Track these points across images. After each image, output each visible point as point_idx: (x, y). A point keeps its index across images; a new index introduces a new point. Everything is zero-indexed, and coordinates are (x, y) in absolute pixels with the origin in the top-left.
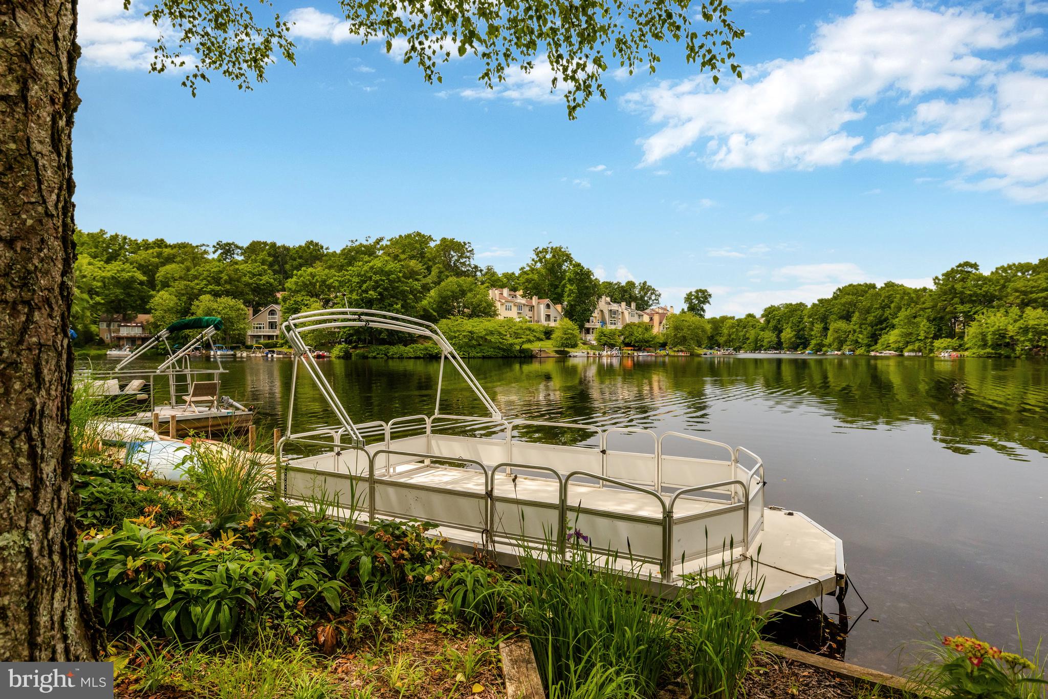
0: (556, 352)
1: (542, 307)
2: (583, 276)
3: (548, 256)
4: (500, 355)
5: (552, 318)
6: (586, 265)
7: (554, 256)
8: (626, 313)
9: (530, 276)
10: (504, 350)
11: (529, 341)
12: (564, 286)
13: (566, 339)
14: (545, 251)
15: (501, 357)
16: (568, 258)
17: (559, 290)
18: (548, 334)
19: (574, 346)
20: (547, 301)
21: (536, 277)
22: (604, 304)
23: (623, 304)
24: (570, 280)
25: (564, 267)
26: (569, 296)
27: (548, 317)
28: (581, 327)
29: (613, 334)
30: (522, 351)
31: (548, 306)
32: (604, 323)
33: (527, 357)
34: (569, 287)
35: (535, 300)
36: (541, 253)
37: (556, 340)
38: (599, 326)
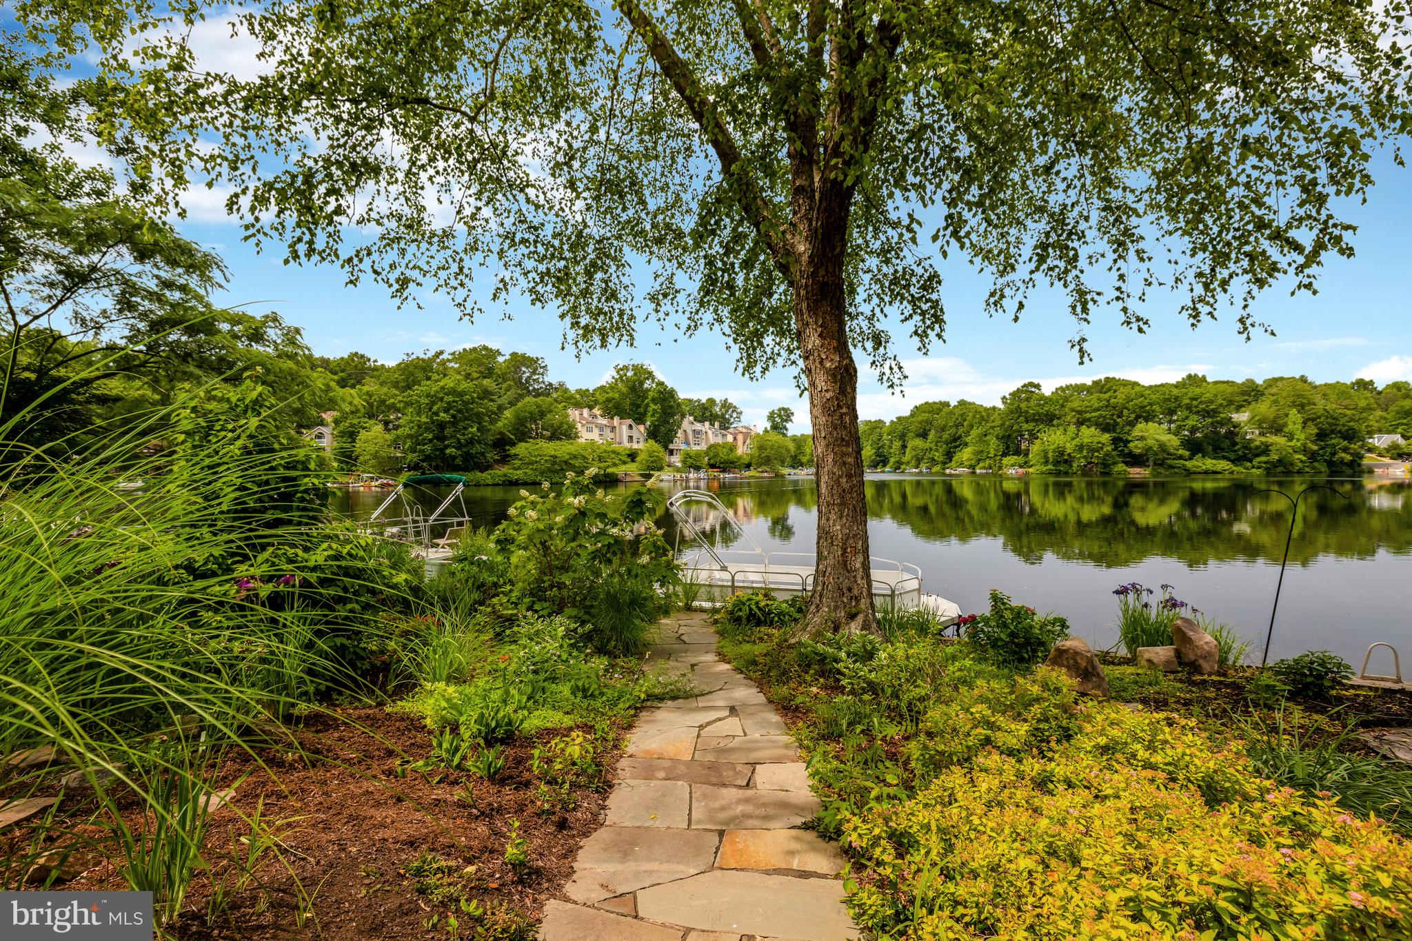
0: (641, 475)
1: (625, 428)
2: (666, 396)
3: (630, 374)
5: (635, 440)
6: (670, 384)
7: (635, 374)
8: (710, 433)
9: (611, 395)
11: (615, 465)
12: (647, 405)
13: (651, 461)
14: (626, 368)
16: (650, 375)
17: (641, 410)
18: (632, 456)
19: (660, 469)
20: (630, 421)
21: (617, 395)
22: (688, 424)
23: (707, 424)
24: (653, 400)
25: (646, 386)
26: (653, 415)
27: (631, 438)
28: (666, 447)
29: (698, 455)
30: (608, 475)
31: (630, 427)
32: (687, 443)
33: (612, 481)
34: (653, 406)
35: (616, 419)
36: (621, 370)
37: (641, 463)
38: (683, 447)
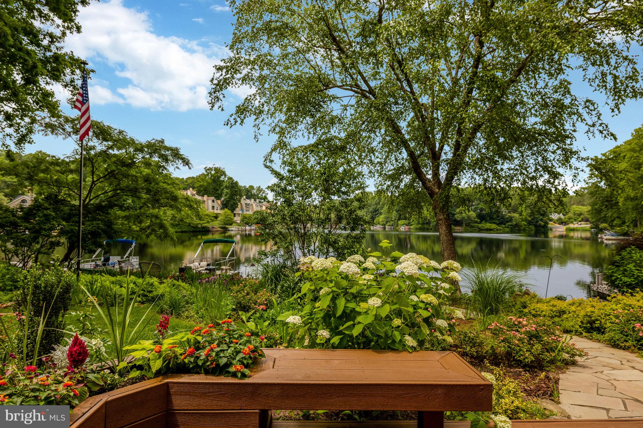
0: (220, 227)
1: (210, 202)
2: (233, 185)
3: (213, 172)
4: (191, 230)
5: (215, 208)
6: (235, 180)
7: (216, 173)
8: (254, 205)
9: (202, 183)
10: (193, 227)
11: (208, 222)
12: (223, 190)
13: (227, 221)
14: (210, 169)
15: (192, 232)
16: (224, 173)
17: (219, 192)
18: (216, 217)
19: (231, 224)
20: (213, 198)
21: (205, 184)
22: (244, 201)
23: (252, 200)
24: (226, 187)
25: (221, 179)
26: (226, 195)
27: (213, 207)
28: (232, 212)
29: (250, 217)
30: (203, 228)
31: (213, 201)
32: (242, 210)
33: (206, 231)
34: (226, 190)
35: (206, 197)
36: (208, 170)
37: (220, 221)
38: (240, 212)
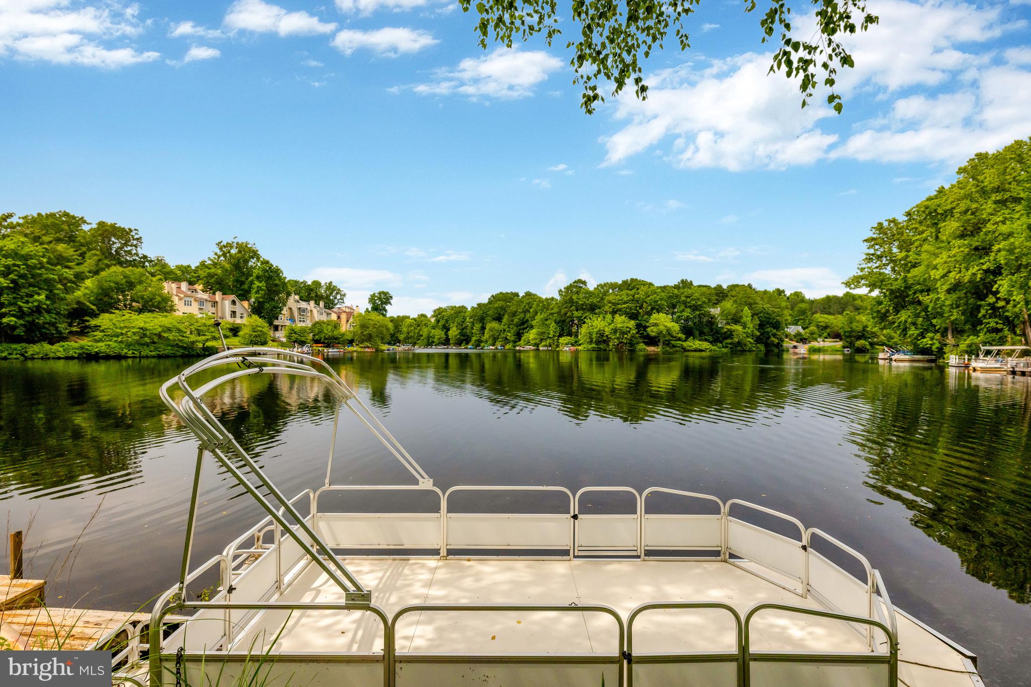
1: (227, 303)
2: (271, 275)
3: (234, 251)
4: (179, 354)
5: (238, 315)
6: (275, 263)
7: (240, 252)
8: (315, 311)
9: (213, 270)
10: (185, 348)
11: (214, 338)
12: (252, 283)
13: (256, 336)
14: (230, 245)
15: (180, 356)
16: (255, 254)
17: (246, 287)
18: (235, 331)
19: (264, 343)
20: (233, 297)
21: (219, 272)
22: (293, 302)
23: (312, 303)
24: (258, 277)
25: (250, 264)
26: (257, 292)
27: (234, 313)
28: (271, 324)
29: (303, 331)
30: (206, 349)
31: (234, 302)
32: (292, 319)
34: (257, 284)
35: (218, 296)
36: (224, 248)
37: (244, 337)
38: (288, 323)
